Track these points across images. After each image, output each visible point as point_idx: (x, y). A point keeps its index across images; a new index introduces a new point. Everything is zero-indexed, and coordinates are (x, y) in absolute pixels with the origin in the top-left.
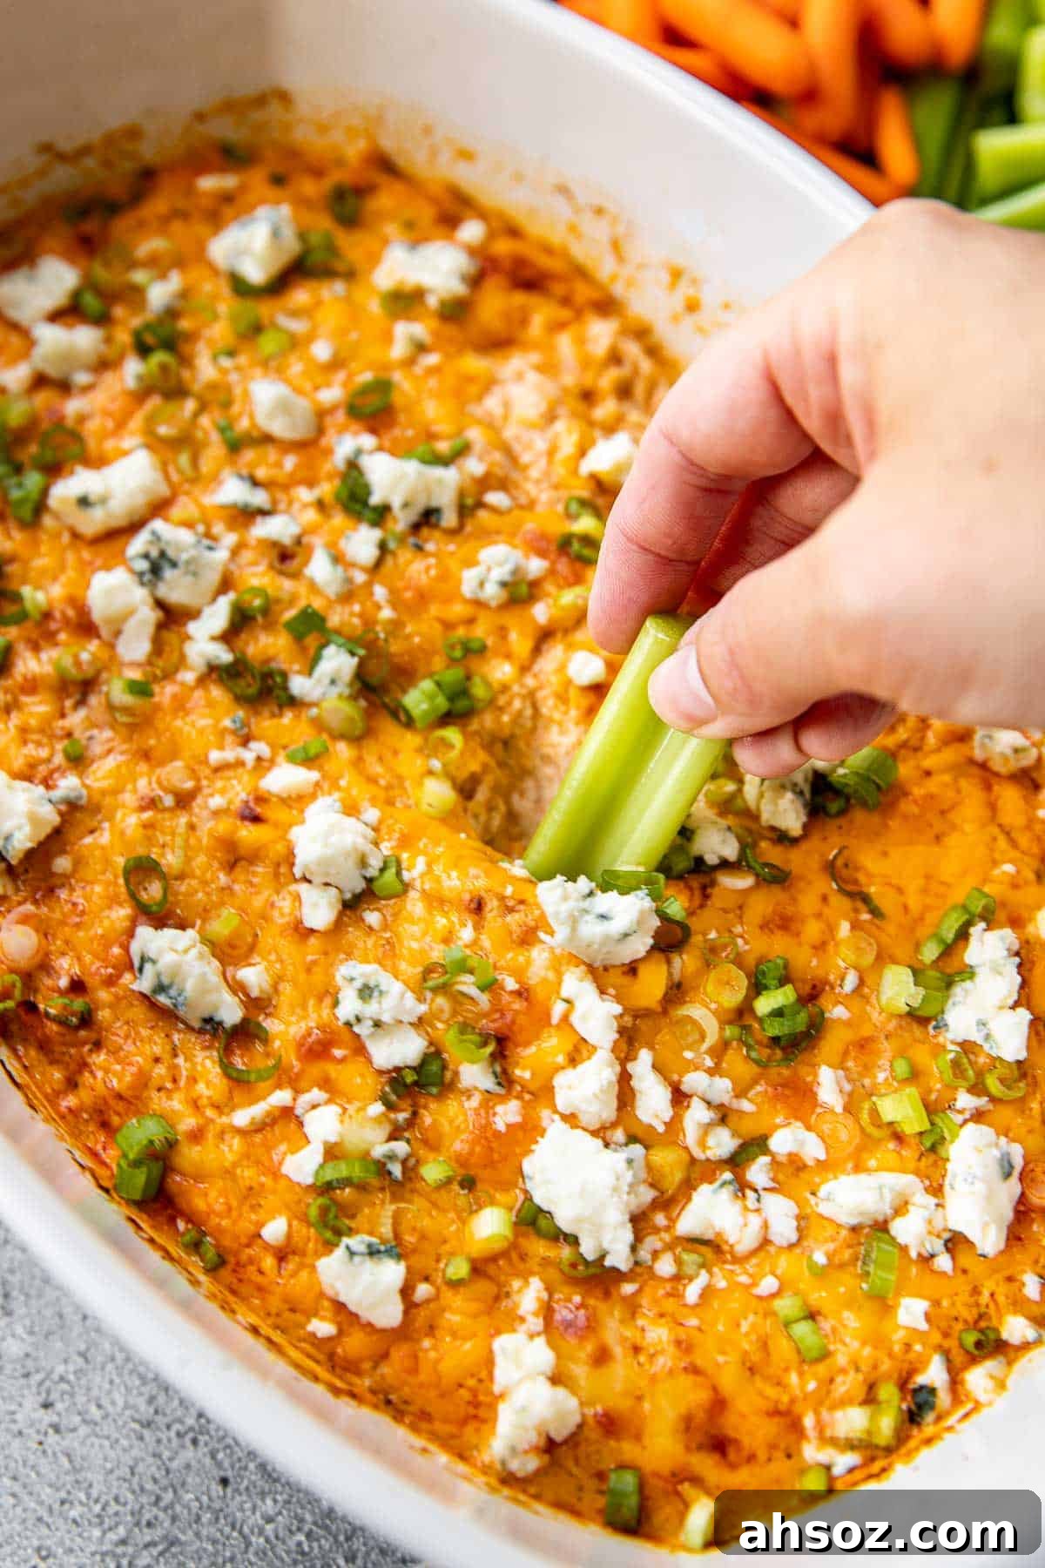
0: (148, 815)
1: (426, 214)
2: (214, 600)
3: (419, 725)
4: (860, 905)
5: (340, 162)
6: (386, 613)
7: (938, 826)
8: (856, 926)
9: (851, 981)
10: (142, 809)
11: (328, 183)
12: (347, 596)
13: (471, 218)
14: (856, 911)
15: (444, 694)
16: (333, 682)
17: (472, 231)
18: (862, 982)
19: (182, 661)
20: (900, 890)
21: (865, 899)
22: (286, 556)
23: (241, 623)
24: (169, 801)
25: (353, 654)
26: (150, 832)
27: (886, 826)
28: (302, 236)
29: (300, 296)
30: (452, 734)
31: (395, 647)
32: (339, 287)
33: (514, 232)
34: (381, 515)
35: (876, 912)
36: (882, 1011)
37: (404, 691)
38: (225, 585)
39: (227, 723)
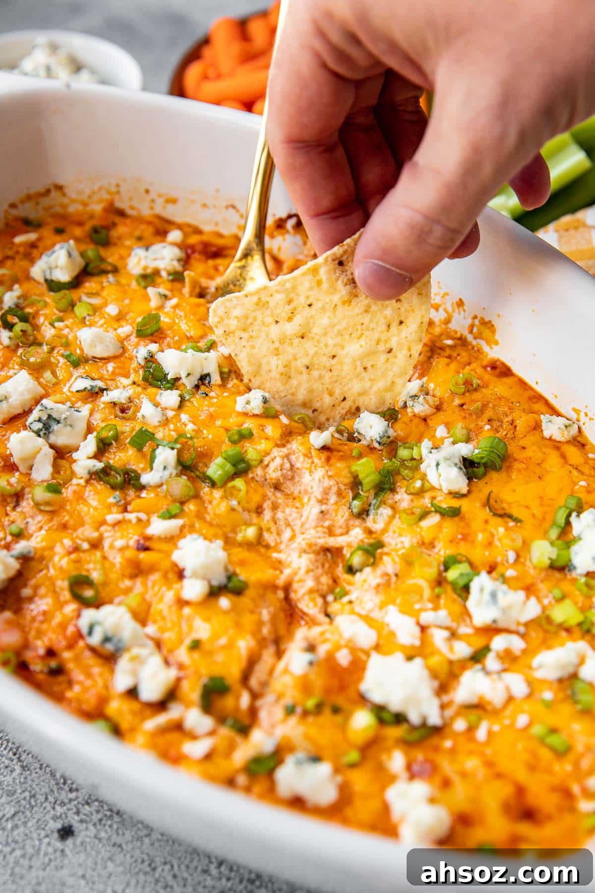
0: (73, 556)
1: (148, 231)
2: (85, 438)
3: (219, 484)
4: (508, 520)
5: (92, 217)
6: (190, 427)
7: (538, 471)
8: (507, 529)
9: (511, 556)
10: (70, 553)
11: (88, 227)
12: (166, 422)
13: (173, 229)
14: (506, 523)
15: (230, 462)
16: (165, 468)
17: (175, 235)
18: (518, 556)
19: (73, 474)
20: (528, 507)
21: (510, 516)
22: (123, 409)
23: (103, 447)
24: (85, 546)
25: (173, 449)
26: (78, 565)
27: (510, 477)
28: (83, 254)
29: (90, 285)
30: (239, 483)
31: (197, 443)
32: (111, 277)
33: (198, 231)
34: (175, 383)
35: (516, 520)
36: (535, 568)
37: (207, 466)
38: (90, 430)
39: (111, 500)
